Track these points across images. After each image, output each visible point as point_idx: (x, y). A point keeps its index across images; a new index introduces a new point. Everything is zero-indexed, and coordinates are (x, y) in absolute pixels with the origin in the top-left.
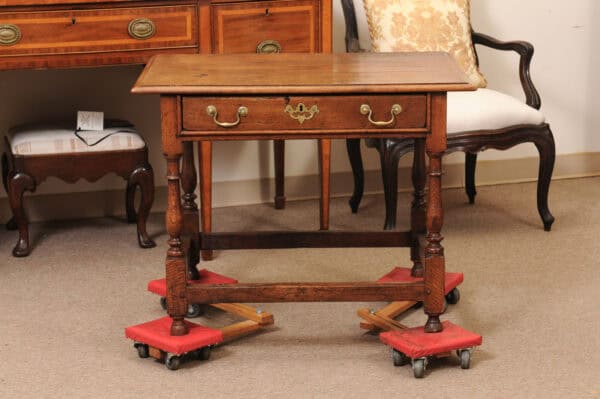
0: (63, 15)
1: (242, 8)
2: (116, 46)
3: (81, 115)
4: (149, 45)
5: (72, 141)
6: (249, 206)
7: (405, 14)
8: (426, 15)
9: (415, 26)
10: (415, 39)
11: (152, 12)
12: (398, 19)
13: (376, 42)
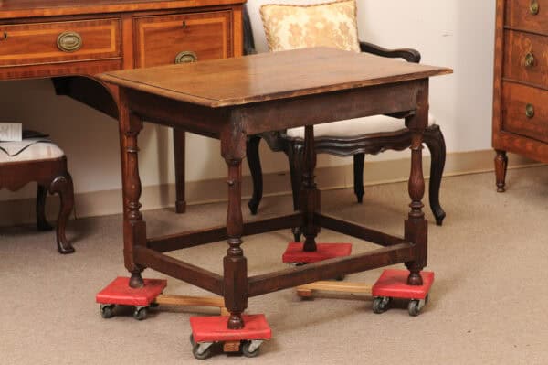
1: (162, 21)
2: (46, 59)
4: (76, 57)
7: (301, 25)
8: (320, 26)
9: (310, 36)
11: (78, 25)
12: (294, 29)
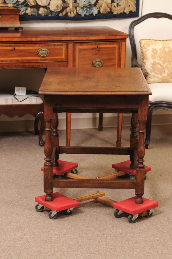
0: (10, 46)
1: (87, 45)
2: (32, 60)
3: (16, 88)
4: (46, 60)
5: (12, 99)
6: (87, 129)
7: (158, 49)
8: (167, 50)
9: (161, 54)
10: (161, 60)
11: (48, 46)
12: (155, 51)
13: (145, 61)
